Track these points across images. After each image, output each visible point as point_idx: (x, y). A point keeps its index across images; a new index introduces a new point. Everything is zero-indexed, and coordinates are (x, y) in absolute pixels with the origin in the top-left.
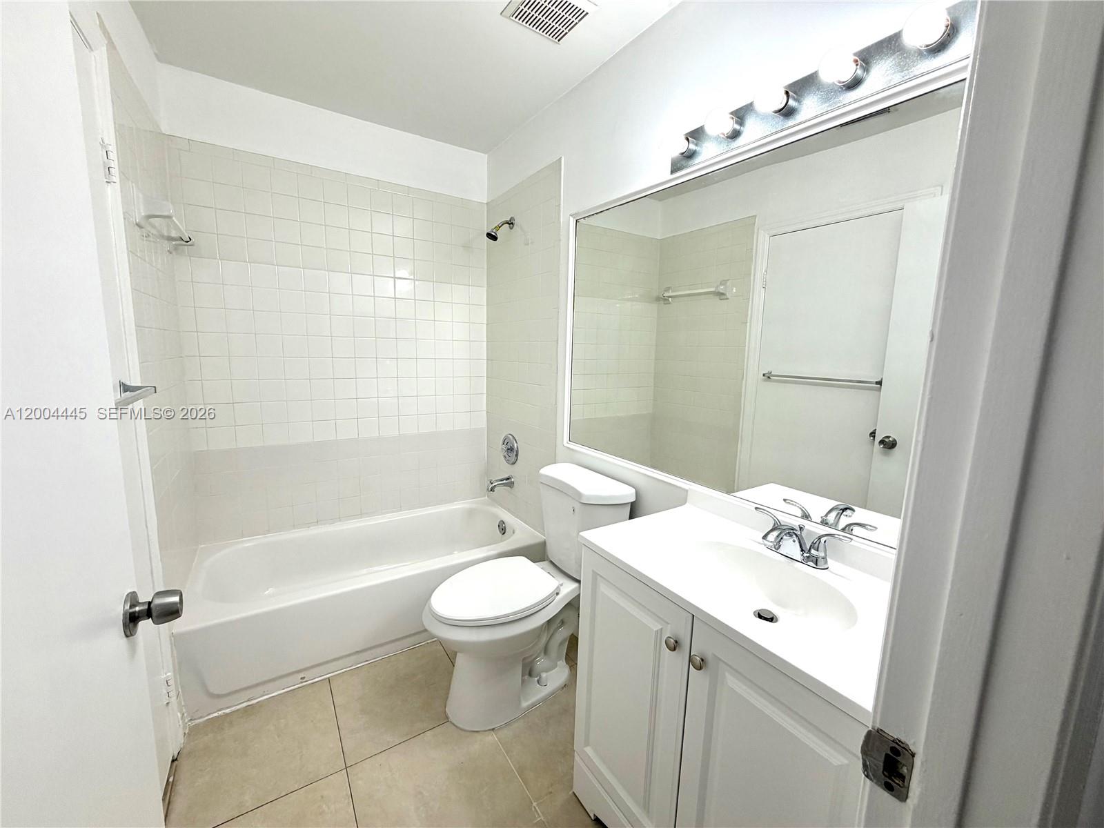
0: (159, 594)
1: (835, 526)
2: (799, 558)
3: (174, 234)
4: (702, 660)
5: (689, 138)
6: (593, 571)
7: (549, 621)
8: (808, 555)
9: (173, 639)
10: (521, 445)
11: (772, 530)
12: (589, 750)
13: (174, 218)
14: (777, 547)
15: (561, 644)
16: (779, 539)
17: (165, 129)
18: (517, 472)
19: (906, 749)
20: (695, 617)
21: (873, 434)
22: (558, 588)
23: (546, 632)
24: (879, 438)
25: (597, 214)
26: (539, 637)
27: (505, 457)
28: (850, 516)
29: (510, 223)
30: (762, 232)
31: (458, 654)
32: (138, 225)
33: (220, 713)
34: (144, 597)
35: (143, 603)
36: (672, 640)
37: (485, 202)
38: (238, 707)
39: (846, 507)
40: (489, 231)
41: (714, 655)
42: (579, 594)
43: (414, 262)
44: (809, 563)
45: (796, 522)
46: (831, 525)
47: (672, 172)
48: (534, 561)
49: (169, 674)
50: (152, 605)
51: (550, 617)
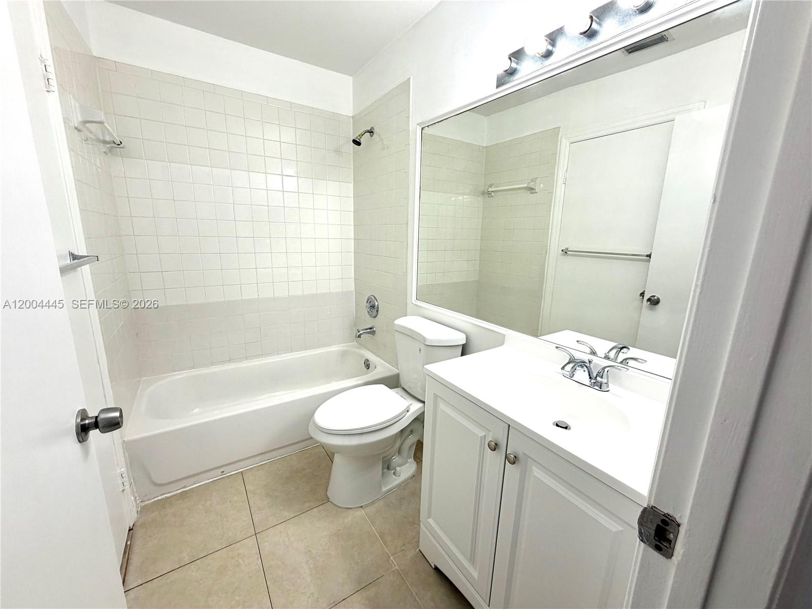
0: (103, 411)
1: (615, 360)
2: (588, 383)
3: (108, 138)
4: (515, 457)
5: (512, 58)
6: (434, 394)
7: (402, 431)
8: (595, 381)
9: (125, 444)
10: (380, 303)
11: (568, 363)
12: (431, 521)
13: (105, 124)
14: (572, 376)
15: (411, 447)
16: (574, 370)
17: (95, 53)
18: (377, 323)
19: (673, 520)
20: (510, 426)
21: (642, 294)
22: (408, 407)
23: (400, 438)
24: (647, 297)
25: (438, 122)
26: (394, 442)
27: (369, 312)
28: (626, 353)
29: (371, 132)
30: (564, 141)
31: (335, 454)
32: (76, 128)
33: (163, 496)
34: (92, 413)
35: (92, 418)
36: (493, 443)
37: (351, 116)
38: (175, 493)
39: (623, 346)
40: (354, 138)
41: (524, 453)
42: (424, 411)
43: (297, 163)
44: (595, 387)
45: (586, 358)
46: (612, 359)
47: (497, 87)
48: (391, 388)
49: (123, 469)
50: (98, 419)
51: (402, 428)
